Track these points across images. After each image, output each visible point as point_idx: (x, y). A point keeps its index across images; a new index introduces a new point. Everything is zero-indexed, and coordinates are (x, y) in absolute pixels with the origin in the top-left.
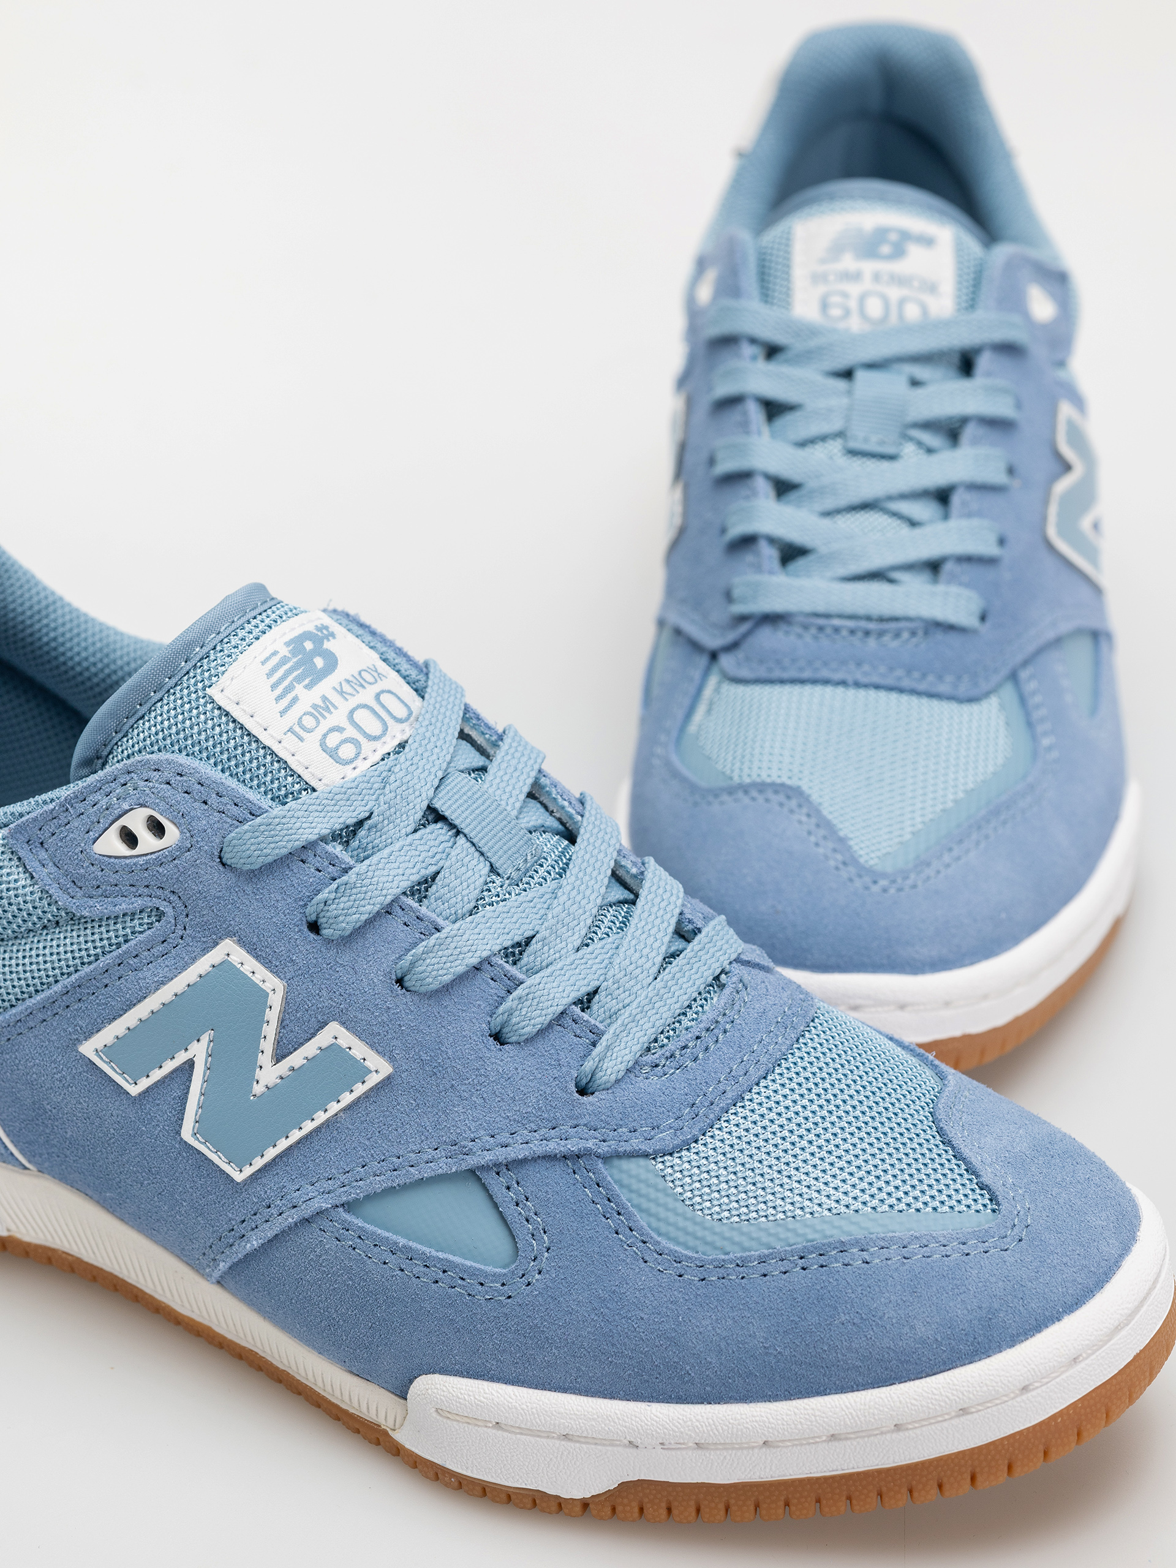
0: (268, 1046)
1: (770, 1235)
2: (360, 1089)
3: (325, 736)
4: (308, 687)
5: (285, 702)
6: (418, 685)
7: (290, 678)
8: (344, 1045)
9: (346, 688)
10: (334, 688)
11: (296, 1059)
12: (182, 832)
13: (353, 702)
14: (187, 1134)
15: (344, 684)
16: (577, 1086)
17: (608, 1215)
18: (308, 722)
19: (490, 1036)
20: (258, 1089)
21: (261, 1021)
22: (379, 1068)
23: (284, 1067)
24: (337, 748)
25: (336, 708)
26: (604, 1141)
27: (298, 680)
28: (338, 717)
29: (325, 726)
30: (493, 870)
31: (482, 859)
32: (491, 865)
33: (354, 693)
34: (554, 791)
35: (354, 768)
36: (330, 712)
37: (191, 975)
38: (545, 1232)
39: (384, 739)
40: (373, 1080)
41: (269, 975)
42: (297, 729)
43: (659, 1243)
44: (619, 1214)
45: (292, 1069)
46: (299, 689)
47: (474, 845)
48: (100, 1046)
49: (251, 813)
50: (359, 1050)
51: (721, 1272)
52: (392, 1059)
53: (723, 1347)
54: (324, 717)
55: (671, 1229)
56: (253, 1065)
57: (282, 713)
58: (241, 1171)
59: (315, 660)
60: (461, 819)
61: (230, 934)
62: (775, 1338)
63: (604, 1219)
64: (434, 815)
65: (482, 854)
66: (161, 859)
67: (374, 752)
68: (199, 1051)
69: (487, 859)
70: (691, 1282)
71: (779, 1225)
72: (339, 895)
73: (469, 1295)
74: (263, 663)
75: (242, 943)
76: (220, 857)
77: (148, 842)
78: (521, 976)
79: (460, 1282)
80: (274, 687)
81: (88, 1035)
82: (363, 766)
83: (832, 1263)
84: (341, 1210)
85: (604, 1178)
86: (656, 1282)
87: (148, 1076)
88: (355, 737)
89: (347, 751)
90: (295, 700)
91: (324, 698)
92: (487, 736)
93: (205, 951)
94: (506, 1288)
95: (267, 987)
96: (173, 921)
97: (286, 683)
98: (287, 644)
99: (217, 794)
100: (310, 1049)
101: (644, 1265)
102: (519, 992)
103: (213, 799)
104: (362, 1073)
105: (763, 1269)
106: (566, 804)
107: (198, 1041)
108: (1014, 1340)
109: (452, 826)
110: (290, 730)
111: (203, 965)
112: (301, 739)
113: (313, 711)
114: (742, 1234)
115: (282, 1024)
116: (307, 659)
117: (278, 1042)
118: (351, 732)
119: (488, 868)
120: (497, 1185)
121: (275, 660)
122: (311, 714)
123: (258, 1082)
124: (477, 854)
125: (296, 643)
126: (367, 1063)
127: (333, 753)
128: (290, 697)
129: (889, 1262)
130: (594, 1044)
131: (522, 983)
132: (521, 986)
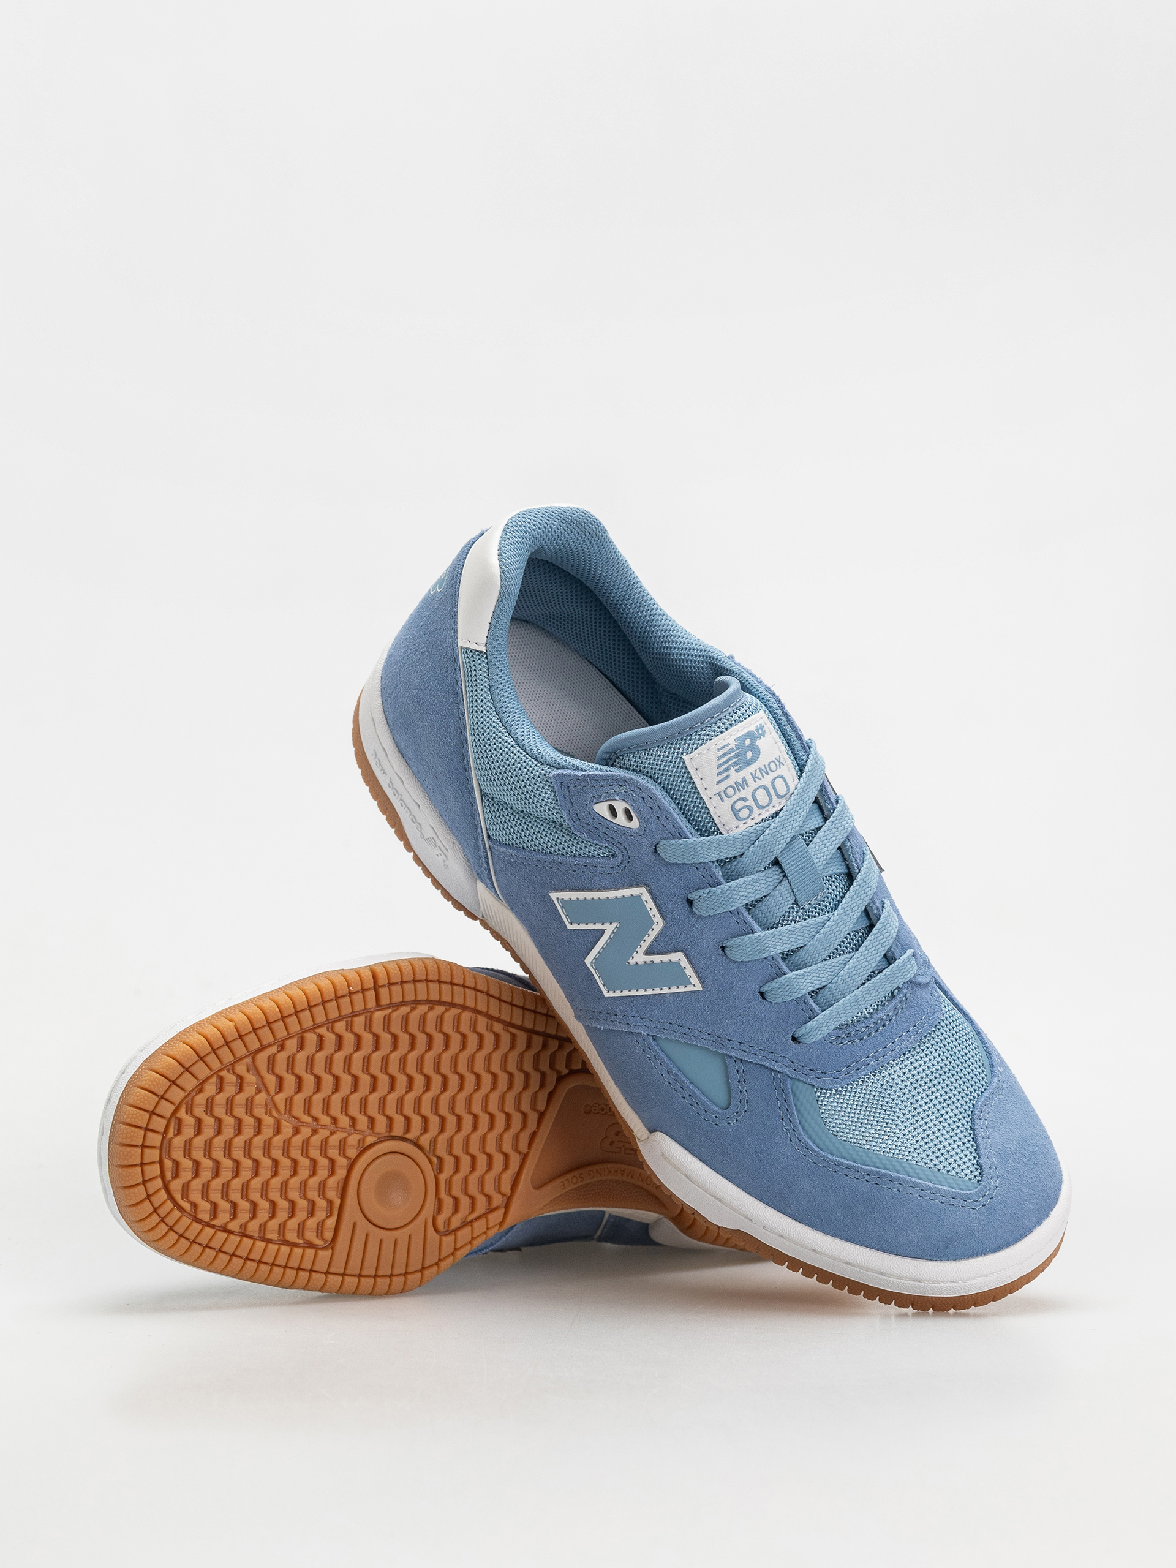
0: (645, 945)
1: (858, 1155)
2: (682, 989)
3: (736, 802)
4: (737, 771)
5: (721, 777)
6: (802, 763)
7: (730, 763)
8: (683, 965)
9: (758, 774)
10: (751, 774)
11: (657, 959)
12: (640, 826)
13: (759, 783)
14: (588, 961)
15: (758, 771)
16: (792, 1036)
17: (782, 1109)
18: (730, 791)
19: (759, 992)
20: (632, 961)
21: (646, 933)
22: (696, 985)
23: (649, 959)
24: (739, 810)
25: (748, 786)
26: (795, 1070)
27: (733, 765)
28: (746, 793)
29: (739, 795)
30: (796, 903)
31: (792, 894)
32: (796, 899)
33: (762, 778)
34: (850, 851)
35: (744, 823)
36: (744, 788)
37: (619, 893)
38: (747, 1102)
39: (767, 808)
40: (690, 988)
41: (658, 915)
42: (723, 794)
43: (801, 1135)
44: (787, 1110)
45: (652, 962)
46: (732, 771)
47: (790, 885)
48: (560, 898)
49: (679, 834)
50: (689, 971)
51: (826, 1164)
52: (703, 983)
53: (811, 1200)
54: (739, 791)
55: (810, 1129)
56: (634, 950)
57: (718, 783)
58: (608, 992)
59: (748, 753)
60: (789, 870)
61: (646, 885)
62: (839, 1209)
63: (779, 1110)
64: (776, 863)
65: (793, 892)
66: (625, 832)
67: (759, 815)
68: (609, 929)
69: (794, 895)
70: (809, 1162)
71: (864, 1152)
72: (708, 896)
73: (698, 1113)
74: (719, 750)
75: (650, 892)
76: (655, 846)
77: (621, 819)
78: (786, 970)
79: (695, 1104)
80: (719, 766)
81: (556, 890)
82: (750, 823)
83: (882, 1184)
84: (651, 1038)
85: (787, 1090)
86: (792, 1154)
87: (579, 924)
88: (752, 806)
89: (744, 813)
90: (728, 777)
91: (744, 780)
92: (827, 804)
93: (631, 886)
94: (717, 1119)
95: (655, 920)
96: (620, 861)
97: (726, 766)
98: (736, 740)
99: (666, 816)
100: (665, 958)
101: (789, 1141)
102: (781, 979)
103: (662, 818)
104: (687, 982)
105: (847, 1171)
106: (854, 860)
107: (611, 924)
108: (957, 1257)
109: (783, 872)
110: (719, 794)
111: (627, 892)
112: (722, 801)
113: (735, 786)
114: (844, 1148)
115: (656, 939)
116: (744, 753)
117: (651, 946)
118: (751, 802)
119: (793, 901)
120: (733, 1068)
121: (726, 749)
122: (733, 787)
123: (633, 958)
124: (790, 891)
125: (741, 740)
126: (691, 979)
127: (736, 813)
128: (725, 775)
129: (911, 1196)
130: (811, 1019)
131: (785, 974)
132: (784, 976)
